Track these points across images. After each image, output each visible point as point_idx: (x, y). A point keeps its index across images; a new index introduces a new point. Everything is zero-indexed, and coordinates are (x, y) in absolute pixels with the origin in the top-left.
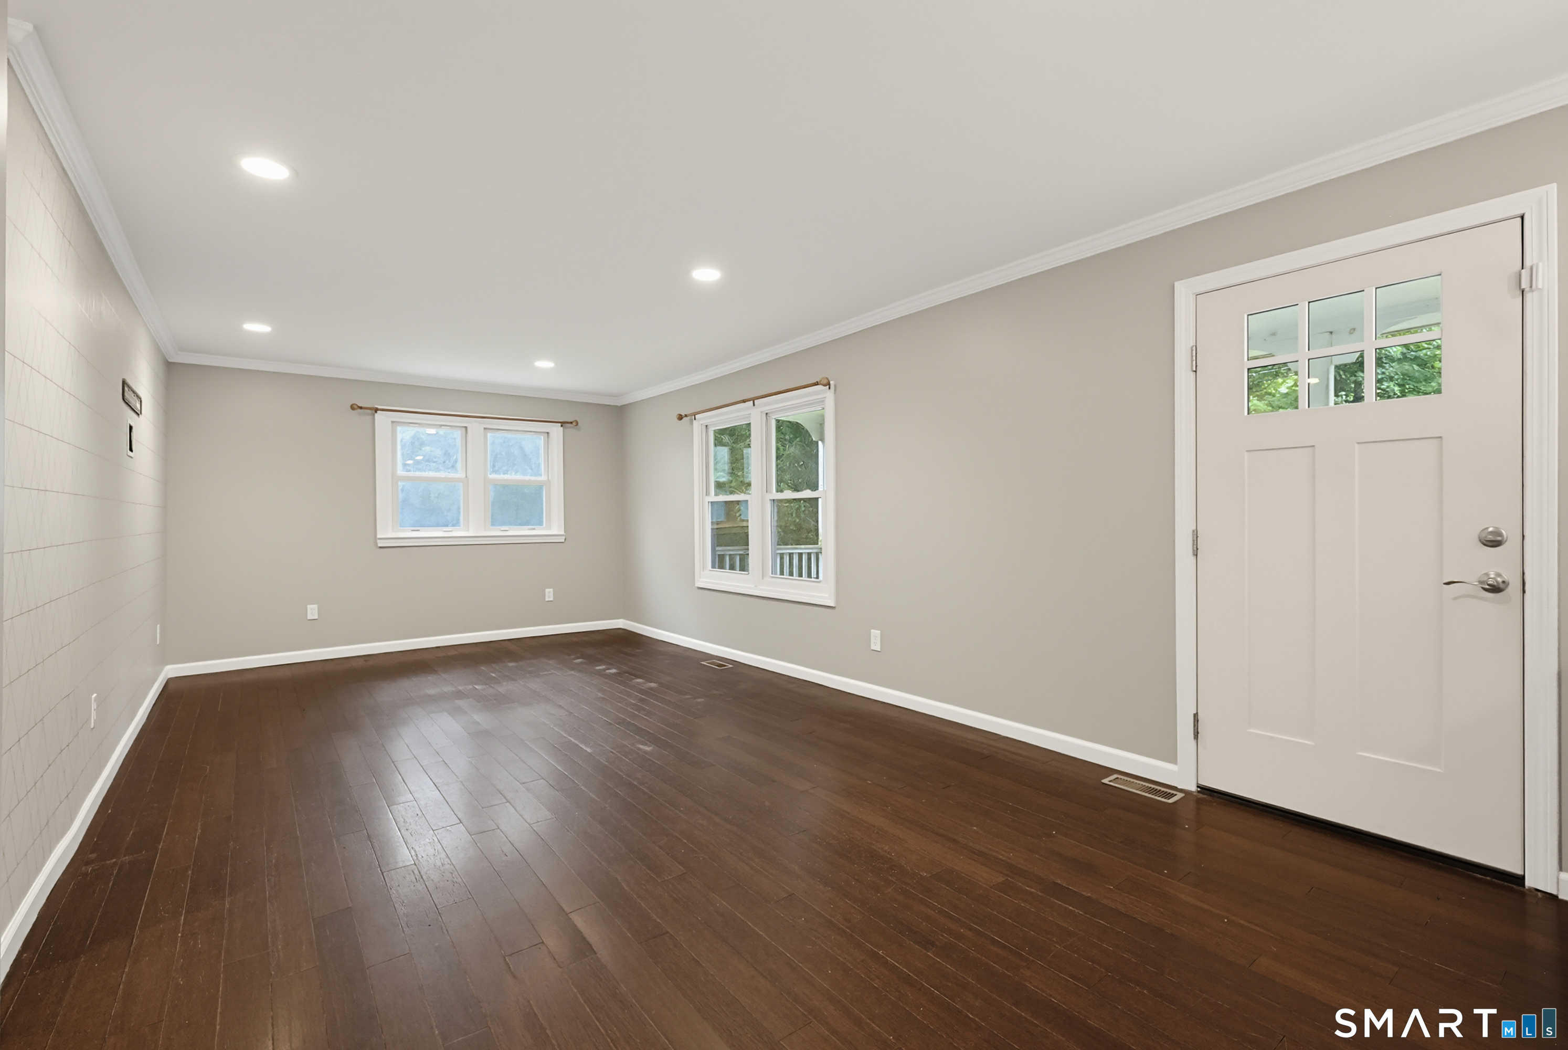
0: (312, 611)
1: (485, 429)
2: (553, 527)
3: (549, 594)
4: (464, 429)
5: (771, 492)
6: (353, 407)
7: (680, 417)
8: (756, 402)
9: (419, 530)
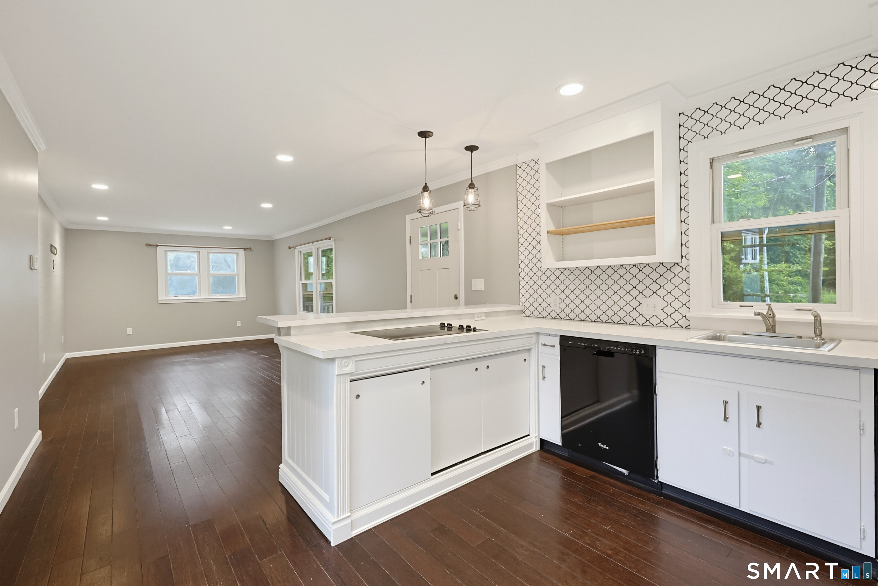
0: (130, 331)
1: (208, 252)
2: (241, 294)
3: (239, 324)
4: (199, 253)
5: (320, 280)
6: (147, 245)
7: (290, 248)
8: (314, 243)
9: (177, 296)
